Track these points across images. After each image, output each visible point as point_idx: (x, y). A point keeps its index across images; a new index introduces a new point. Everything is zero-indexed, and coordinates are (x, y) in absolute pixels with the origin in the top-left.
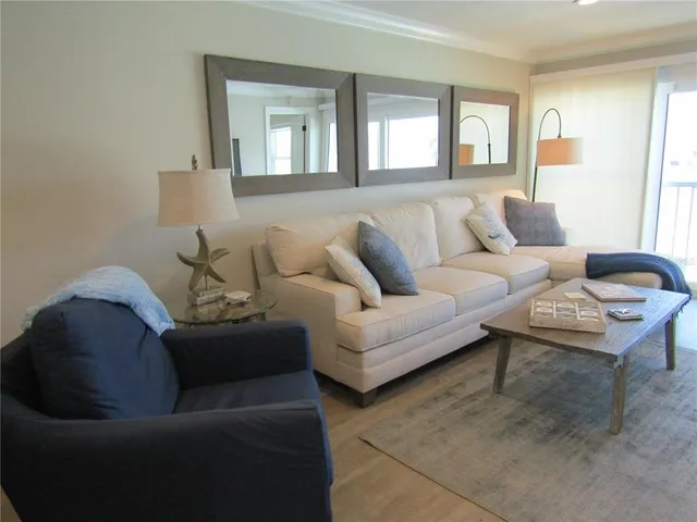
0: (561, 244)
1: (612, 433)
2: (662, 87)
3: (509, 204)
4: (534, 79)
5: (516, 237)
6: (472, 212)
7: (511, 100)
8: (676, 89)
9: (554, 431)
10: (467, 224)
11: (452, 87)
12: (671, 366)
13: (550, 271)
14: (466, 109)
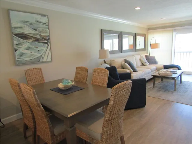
0: (157, 64)
1: (174, 91)
2: (174, 33)
3: (146, 56)
4: (149, 31)
5: (149, 63)
6: (141, 58)
7: (144, 36)
8: (177, 34)
9: (166, 91)
10: (140, 60)
11: (135, 34)
12: (181, 83)
13: (157, 69)
14: (138, 37)
